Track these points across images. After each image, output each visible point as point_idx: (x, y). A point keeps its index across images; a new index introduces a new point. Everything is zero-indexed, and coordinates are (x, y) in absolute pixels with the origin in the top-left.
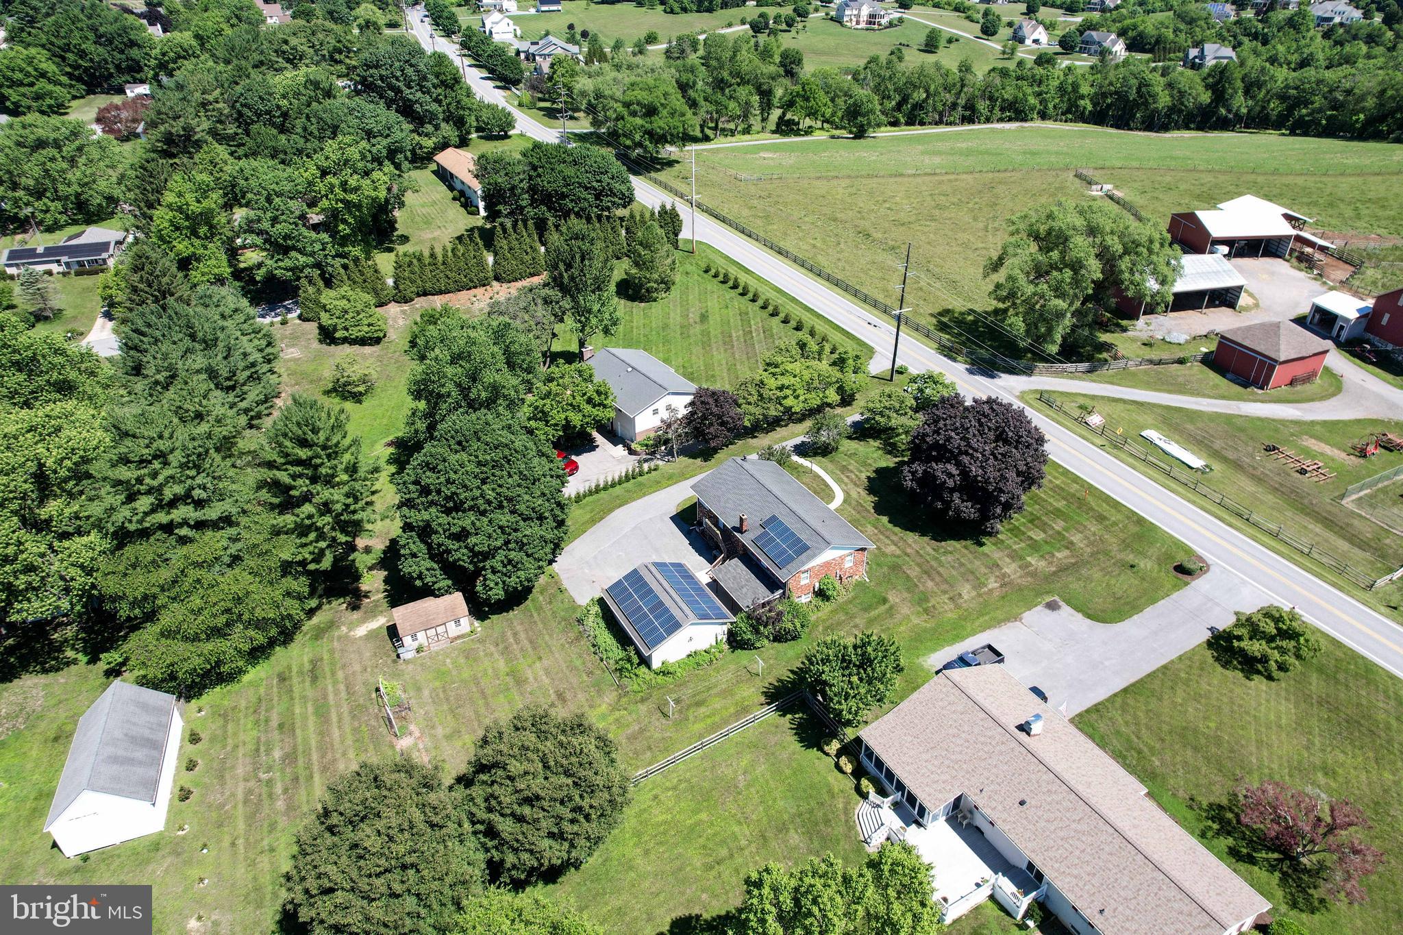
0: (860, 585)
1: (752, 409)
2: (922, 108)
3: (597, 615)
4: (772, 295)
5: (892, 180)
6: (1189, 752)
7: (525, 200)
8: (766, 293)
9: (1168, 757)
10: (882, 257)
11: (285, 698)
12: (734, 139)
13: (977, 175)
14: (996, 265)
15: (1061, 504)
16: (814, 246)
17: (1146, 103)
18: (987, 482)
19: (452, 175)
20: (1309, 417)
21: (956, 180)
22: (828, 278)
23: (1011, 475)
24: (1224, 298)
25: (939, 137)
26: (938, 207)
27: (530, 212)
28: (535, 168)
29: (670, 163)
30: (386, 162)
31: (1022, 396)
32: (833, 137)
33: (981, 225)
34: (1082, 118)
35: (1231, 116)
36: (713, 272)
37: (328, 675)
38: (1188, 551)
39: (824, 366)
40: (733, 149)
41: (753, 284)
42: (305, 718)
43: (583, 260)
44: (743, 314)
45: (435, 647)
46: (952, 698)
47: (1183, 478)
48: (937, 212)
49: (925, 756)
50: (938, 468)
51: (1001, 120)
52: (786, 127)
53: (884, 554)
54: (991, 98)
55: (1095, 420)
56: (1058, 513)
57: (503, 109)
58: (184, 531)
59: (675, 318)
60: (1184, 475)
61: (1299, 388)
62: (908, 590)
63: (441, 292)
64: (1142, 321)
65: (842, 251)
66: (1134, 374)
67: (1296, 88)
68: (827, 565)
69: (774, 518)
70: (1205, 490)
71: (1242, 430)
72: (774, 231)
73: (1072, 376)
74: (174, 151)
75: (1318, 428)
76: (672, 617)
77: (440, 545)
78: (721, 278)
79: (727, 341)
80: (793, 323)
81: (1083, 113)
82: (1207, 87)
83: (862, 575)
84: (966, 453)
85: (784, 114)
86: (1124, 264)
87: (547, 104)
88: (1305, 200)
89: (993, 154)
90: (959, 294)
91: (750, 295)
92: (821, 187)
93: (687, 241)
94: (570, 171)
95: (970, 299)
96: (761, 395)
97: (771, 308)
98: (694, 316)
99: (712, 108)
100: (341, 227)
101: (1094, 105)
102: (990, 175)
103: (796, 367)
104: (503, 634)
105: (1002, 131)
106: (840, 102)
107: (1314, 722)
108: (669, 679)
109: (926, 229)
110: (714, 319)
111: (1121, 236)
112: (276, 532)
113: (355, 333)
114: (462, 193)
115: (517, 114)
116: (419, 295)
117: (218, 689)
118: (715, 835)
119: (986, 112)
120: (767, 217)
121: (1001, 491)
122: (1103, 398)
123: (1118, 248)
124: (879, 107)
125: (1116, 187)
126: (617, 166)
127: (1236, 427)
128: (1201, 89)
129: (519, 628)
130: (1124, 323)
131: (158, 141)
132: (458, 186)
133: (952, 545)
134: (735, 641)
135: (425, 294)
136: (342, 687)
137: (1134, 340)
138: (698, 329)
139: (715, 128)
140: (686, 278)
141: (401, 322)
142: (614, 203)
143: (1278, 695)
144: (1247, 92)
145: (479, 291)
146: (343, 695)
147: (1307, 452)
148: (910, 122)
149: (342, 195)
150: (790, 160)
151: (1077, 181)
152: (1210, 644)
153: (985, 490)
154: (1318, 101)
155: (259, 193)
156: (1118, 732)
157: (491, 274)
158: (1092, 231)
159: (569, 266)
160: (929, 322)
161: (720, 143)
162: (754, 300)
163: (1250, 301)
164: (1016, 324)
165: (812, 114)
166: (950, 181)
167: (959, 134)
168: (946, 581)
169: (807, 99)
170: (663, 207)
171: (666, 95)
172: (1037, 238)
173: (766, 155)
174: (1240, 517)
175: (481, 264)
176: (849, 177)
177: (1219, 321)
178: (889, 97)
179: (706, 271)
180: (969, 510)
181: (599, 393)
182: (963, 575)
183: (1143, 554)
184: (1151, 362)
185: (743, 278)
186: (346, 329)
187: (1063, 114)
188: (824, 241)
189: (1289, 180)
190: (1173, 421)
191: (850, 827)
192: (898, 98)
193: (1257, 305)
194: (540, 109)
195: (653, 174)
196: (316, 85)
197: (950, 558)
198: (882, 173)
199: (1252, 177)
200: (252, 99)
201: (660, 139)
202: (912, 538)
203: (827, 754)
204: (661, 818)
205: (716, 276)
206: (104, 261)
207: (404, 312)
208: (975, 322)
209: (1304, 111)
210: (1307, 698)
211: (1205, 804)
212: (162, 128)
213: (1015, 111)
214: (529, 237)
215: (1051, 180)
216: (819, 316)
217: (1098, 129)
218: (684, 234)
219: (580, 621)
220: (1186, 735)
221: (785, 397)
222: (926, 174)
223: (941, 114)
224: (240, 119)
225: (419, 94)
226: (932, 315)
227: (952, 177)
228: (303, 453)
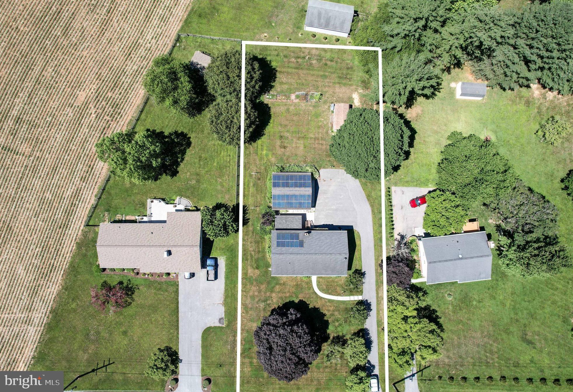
46: (190, 242)
49: (182, 223)
62: (257, 279)
118: (208, 164)
191: (187, 197)
204: (222, 153)
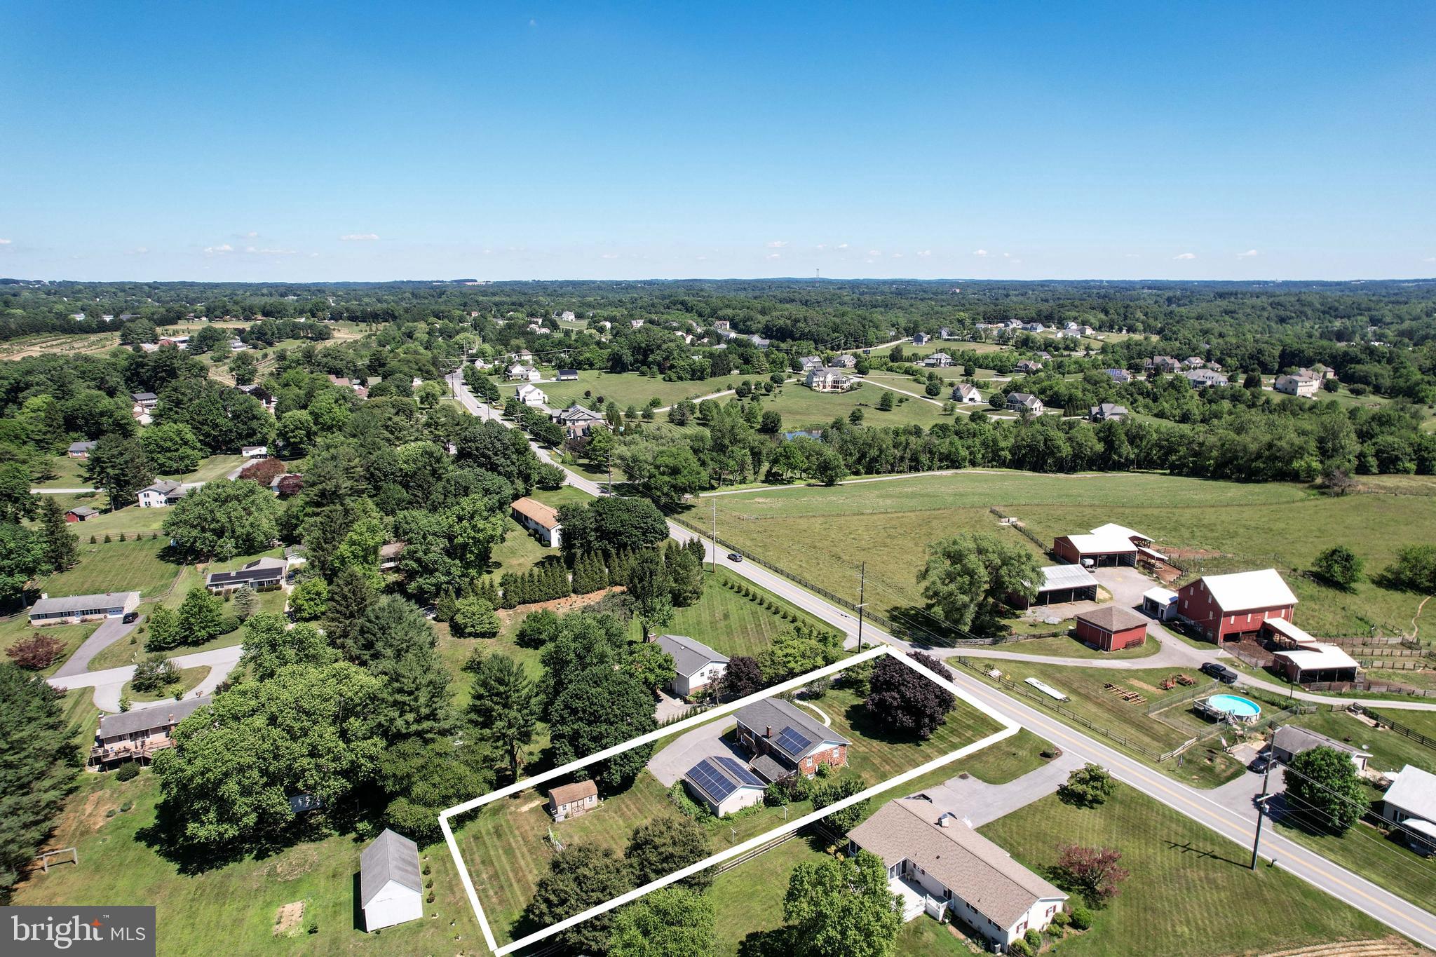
0: (844, 769)
1: (768, 670)
2: (877, 461)
3: (680, 790)
4: (773, 600)
5: (856, 517)
6: (1040, 844)
7: (592, 536)
8: (769, 599)
9: (1028, 847)
10: (849, 572)
11: (482, 847)
12: (733, 488)
13: (918, 513)
14: (924, 575)
15: (971, 722)
16: (801, 566)
17: (1052, 453)
18: (917, 701)
19: (526, 518)
20: (1135, 667)
21: (902, 517)
22: (813, 588)
23: (931, 697)
24: (1086, 593)
25: (890, 483)
26: (890, 537)
27: (596, 545)
28: (600, 515)
29: (689, 508)
30: (497, 511)
31: (947, 661)
32: (809, 485)
33: (921, 549)
34: (1003, 464)
35: (1123, 460)
36: (730, 585)
37: (509, 833)
38: (1050, 745)
39: (814, 642)
40: (734, 496)
41: (759, 593)
42: (499, 857)
43: (651, 576)
44: (754, 613)
45: (576, 815)
46: (898, 812)
47: (1050, 705)
48: (888, 540)
49: (884, 842)
50: (887, 695)
51: (940, 468)
52: (772, 478)
53: (858, 752)
54: (931, 452)
55: (995, 673)
56: (969, 727)
57: (557, 468)
58: (429, 736)
59: (706, 617)
60: (1052, 704)
61: (1131, 650)
62: (874, 771)
63: (535, 601)
64: (1030, 610)
65: (821, 569)
66: (1023, 645)
67: (1167, 440)
68: (822, 754)
69: (788, 728)
70: (1064, 711)
71: (1091, 676)
72: (771, 555)
73: (982, 647)
74: (325, 501)
75: (1140, 673)
76: (730, 783)
77: (584, 745)
78: (736, 589)
79: (744, 631)
80: (790, 618)
81: (1005, 461)
82: (1099, 440)
83: (845, 763)
84: (903, 685)
85: (771, 469)
86: (1004, 571)
87: (586, 461)
88: (1157, 526)
89: (931, 497)
90: (905, 597)
91: (758, 600)
92: (803, 523)
93: (708, 564)
94: (625, 516)
95: (913, 600)
96: (773, 661)
97: (773, 609)
98: (718, 615)
99: (717, 466)
100: (468, 556)
101: (1013, 454)
102: (928, 513)
103: (796, 643)
104: (619, 806)
105: (941, 477)
106: (813, 459)
107: (1114, 827)
108: (729, 822)
109: (881, 553)
110: (734, 618)
111: (1000, 555)
112: (482, 739)
113: (479, 629)
114: (536, 531)
115: (567, 471)
116: (520, 603)
117: (433, 846)
119: (927, 463)
120: (764, 546)
121: (926, 706)
122: (1002, 660)
123: (998, 561)
124: (843, 463)
125: (1020, 519)
126: (657, 513)
127: (1085, 673)
128: (1095, 441)
129: (629, 802)
130: (1018, 612)
131: (316, 495)
132: (532, 525)
133: (900, 746)
134: (769, 801)
135: (524, 602)
136: (520, 839)
137: (1024, 623)
138: (723, 624)
139: (719, 479)
140: (711, 590)
141: (508, 622)
142: (656, 538)
143: (1095, 815)
144: (1131, 443)
145: (562, 600)
146: (522, 842)
147: (1131, 688)
148: (869, 471)
149: (473, 534)
150: (779, 503)
151: (992, 515)
152: (1058, 793)
153: (915, 707)
154: (1183, 450)
155: (418, 533)
156: (999, 836)
157: (570, 588)
158: (981, 551)
159: (641, 580)
160: (884, 616)
161: (723, 491)
162: (761, 604)
163: (1107, 596)
164: (938, 611)
165: (793, 467)
166: (898, 517)
167: (906, 480)
168: (897, 765)
169: (788, 458)
170: (692, 540)
171: (686, 460)
172: (949, 556)
173: (760, 500)
174: (1085, 725)
175: (564, 581)
176: (823, 516)
177: (1082, 608)
178: (851, 454)
179: (725, 585)
180: (908, 721)
181: (666, 661)
182: (908, 762)
183: (1021, 748)
184: (1034, 636)
185: (752, 589)
186: (473, 626)
187: (989, 462)
188: (807, 562)
189: (1149, 511)
190: (1047, 673)
192: (857, 455)
193: (1111, 599)
194: (579, 465)
195: (676, 516)
196: (431, 454)
197: (900, 753)
198: (847, 513)
199: (1121, 510)
200: (383, 464)
201: (682, 490)
202: (876, 744)
203: (829, 854)
205: (732, 588)
206: (278, 581)
207: (509, 615)
208: (916, 615)
209: (1174, 457)
210: (1112, 817)
211: (1046, 867)
212: (320, 487)
213: (953, 462)
214: (598, 562)
215: (972, 515)
216: (808, 613)
217: (1017, 473)
218: (707, 559)
219: (669, 795)
220: (1040, 836)
221: (789, 662)
222: (880, 513)
223: (892, 465)
224: (371, 478)
225: (503, 460)
226: (887, 611)
227: (900, 515)
228: (502, 689)
